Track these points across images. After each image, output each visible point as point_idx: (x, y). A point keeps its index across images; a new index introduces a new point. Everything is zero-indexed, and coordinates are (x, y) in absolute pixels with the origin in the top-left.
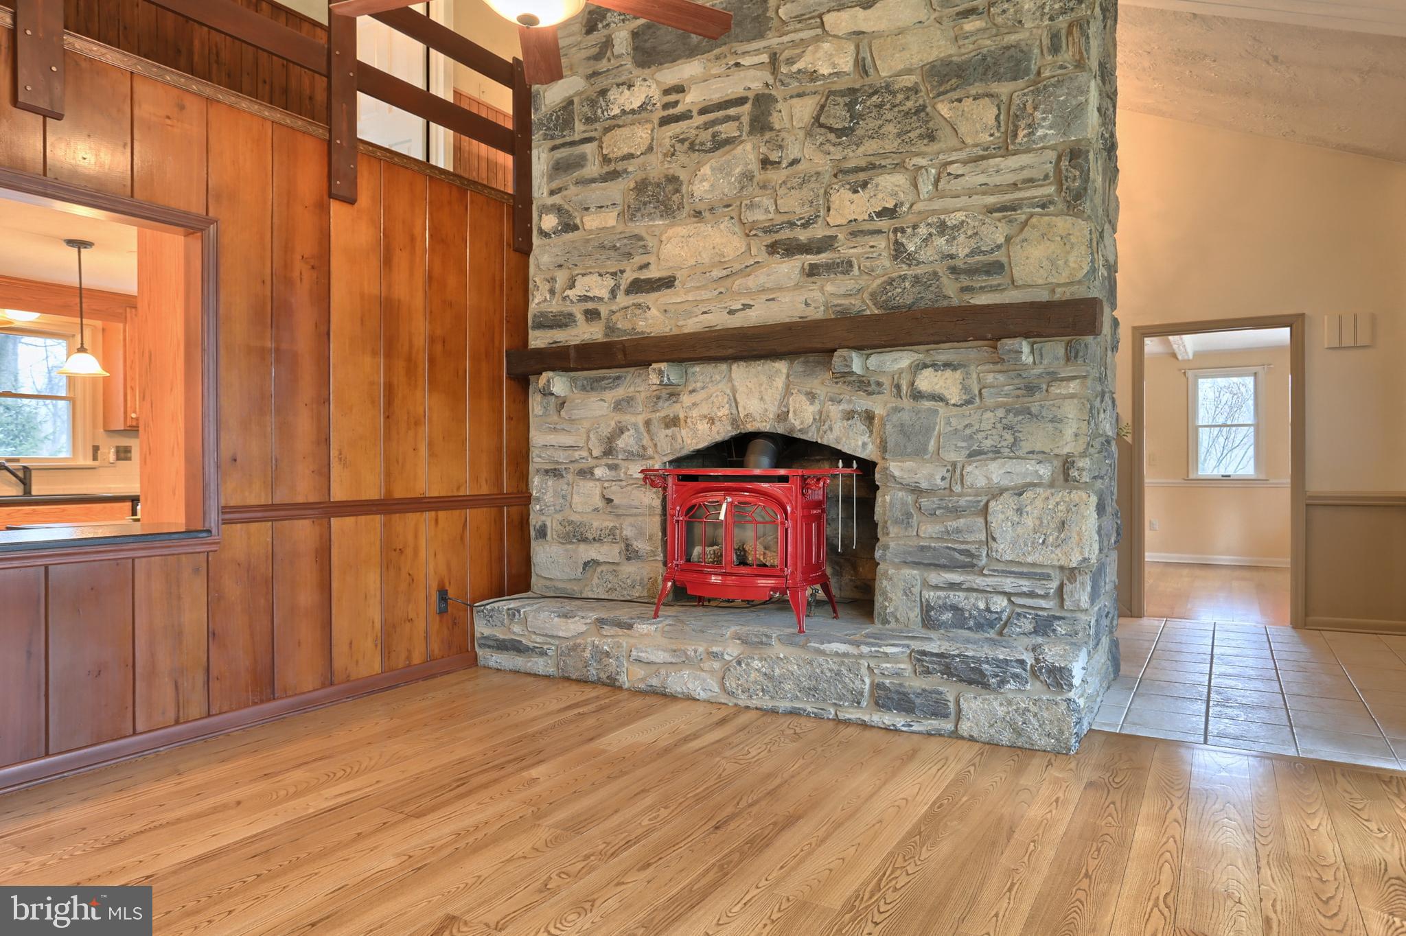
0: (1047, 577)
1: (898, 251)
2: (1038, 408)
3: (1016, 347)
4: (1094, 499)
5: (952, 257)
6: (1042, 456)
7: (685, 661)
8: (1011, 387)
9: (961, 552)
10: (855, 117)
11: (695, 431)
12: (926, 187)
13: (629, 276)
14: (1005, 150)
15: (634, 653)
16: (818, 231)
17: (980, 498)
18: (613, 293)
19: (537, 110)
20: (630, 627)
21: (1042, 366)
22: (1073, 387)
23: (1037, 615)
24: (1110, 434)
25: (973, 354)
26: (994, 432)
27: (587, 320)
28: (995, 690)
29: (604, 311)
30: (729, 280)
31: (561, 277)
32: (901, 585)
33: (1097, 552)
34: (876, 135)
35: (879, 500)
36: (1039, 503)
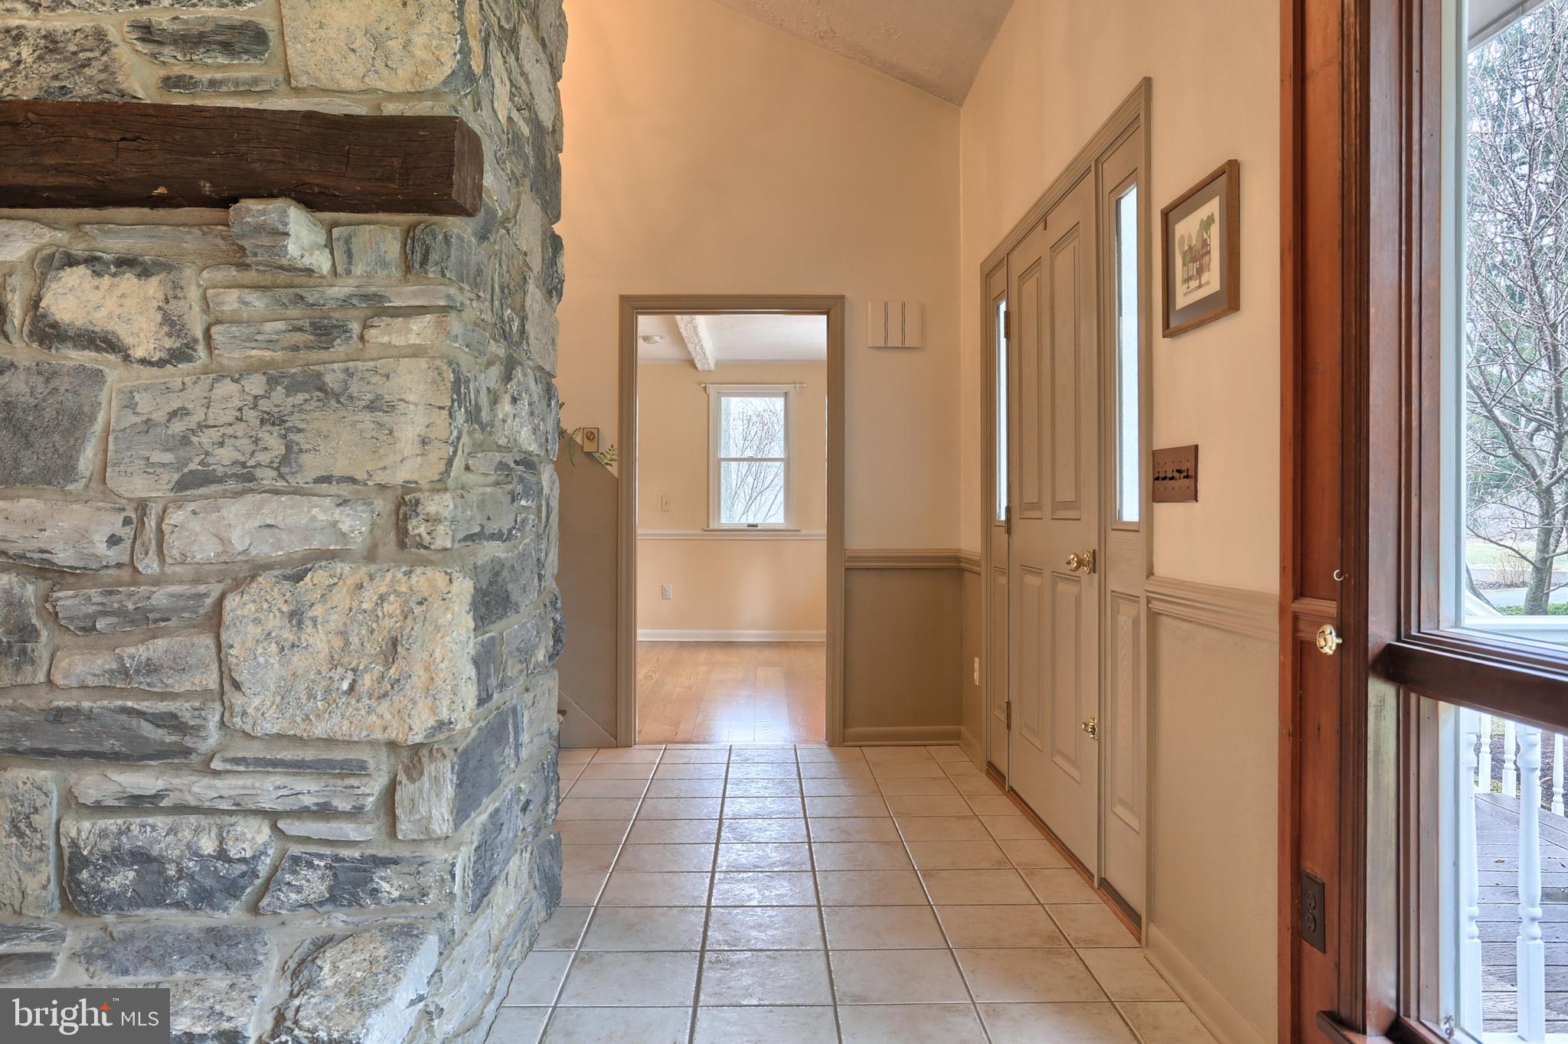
0: (358, 769)
2: (342, 376)
3: (272, 219)
4: (464, 588)
6: (348, 488)
8: (280, 325)
9: (157, 720)
17: (202, 589)
21: (351, 281)
22: (419, 329)
23: (337, 859)
24: (533, 448)
25: (190, 241)
26: (240, 429)
32: (8, 806)
33: (471, 703)
36: (341, 597)
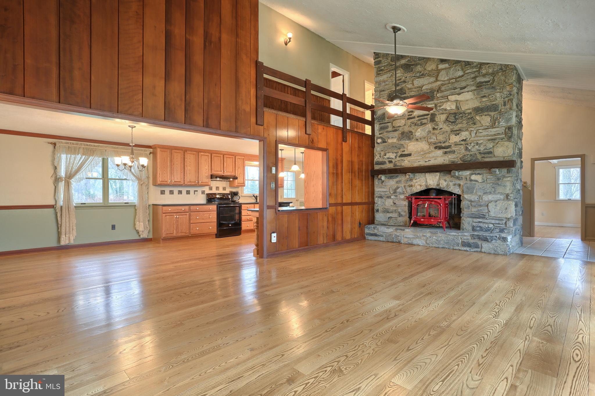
0: (503, 220)
1: (467, 149)
2: (500, 183)
3: (495, 170)
4: (514, 203)
5: (479, 150)
6: (501, 194)
7: (418, 237)
8: (494, 179)
9: (482, 215)
10: (456, 119)
11: (417, 188)
12: (473, 135)
13: (400, 153)
14: (493, 126)
15: (405, 236)
16: (447, 144)
17: (486, 203)
18: (396, 157)
19: (376, 115)
20: (404, 230)
21: (501, 174)
22: (509, 179)
23: (500, 228)
24: (520, 188)
25: (485, 171)
26: (490, 188)
27: (389, 163)
28: (490, 242)
29: (393, 161)
30: (425, 155)
31: (382, 153)
32: (467, 222)
33: (515, 215)
34: (461, 123)
35: (462, 203)
36: (501, 204)
